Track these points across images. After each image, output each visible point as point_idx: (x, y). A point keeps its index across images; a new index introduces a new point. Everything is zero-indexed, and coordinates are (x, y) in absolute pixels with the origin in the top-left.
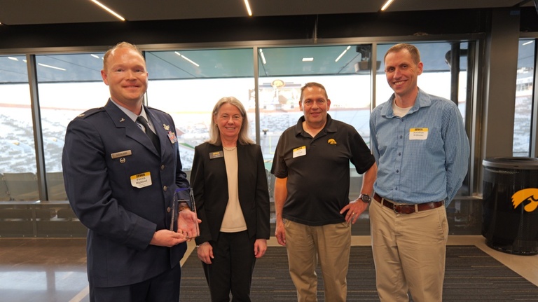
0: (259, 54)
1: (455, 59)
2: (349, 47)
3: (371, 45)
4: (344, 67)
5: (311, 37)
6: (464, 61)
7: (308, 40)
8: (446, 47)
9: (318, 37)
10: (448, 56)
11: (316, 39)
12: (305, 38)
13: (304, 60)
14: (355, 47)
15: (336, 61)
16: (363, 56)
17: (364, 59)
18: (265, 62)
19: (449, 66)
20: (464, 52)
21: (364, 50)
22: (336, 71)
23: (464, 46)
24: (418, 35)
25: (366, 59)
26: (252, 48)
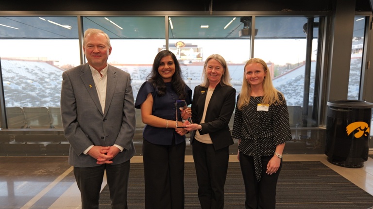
0: (169, 21)
1: (310, 29)
2: (234, 19)
3: (251, 17)
4: (230, 33)
5: (208, 9)
6: (316, 31)
7: (206, 12)
8: (304, 20)
9: (213, 10)
10: (305, 27)
11: (211, 11)
12: (203, 10)
13: (202, 27)
14: (240, 18)
15: (225, 28)
16: (245, 25)
17: (245, 27)
18: (172, 28)
19: (306, 35)
20: (316, 25)
21: (246, 20)
22: (225, 36)
23: (317, 20)
24: (284, 10)
25: (247, 28)
26: (164, 17)
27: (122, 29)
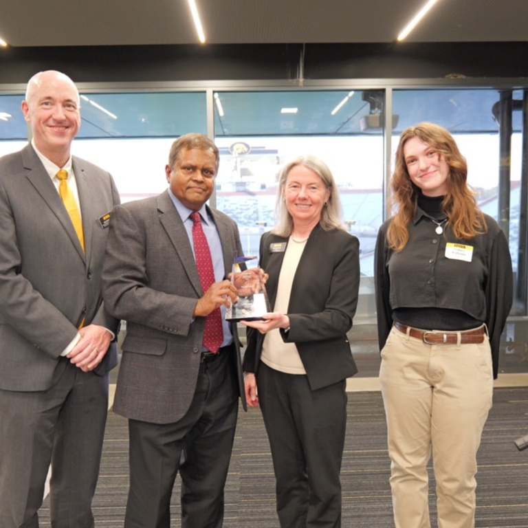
0: (214, 100)
1: (505, 114)
2: (351, 93)
3: (383, 90)
4: (344, 123)
5: (294, 76)
6: (517, 117)
7: (290, 80)
8: (493, 96)
9: (305, 76)
10: (496, 110)
11: (301, 80)
12: (285, 77)
13: (284, 111)
14: (361, 93)
15: (334, 112)
16: (372, 107)
17: (373, 112)
18: (221, 113)
19: (497, 125)
20: (518, 105)
21: (374, 97)
22: (332, 129)
23: (518, 95)
24: (451, 77)
25: (377, 112)
26: (205, 92)
27: (115, 117)
